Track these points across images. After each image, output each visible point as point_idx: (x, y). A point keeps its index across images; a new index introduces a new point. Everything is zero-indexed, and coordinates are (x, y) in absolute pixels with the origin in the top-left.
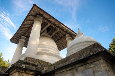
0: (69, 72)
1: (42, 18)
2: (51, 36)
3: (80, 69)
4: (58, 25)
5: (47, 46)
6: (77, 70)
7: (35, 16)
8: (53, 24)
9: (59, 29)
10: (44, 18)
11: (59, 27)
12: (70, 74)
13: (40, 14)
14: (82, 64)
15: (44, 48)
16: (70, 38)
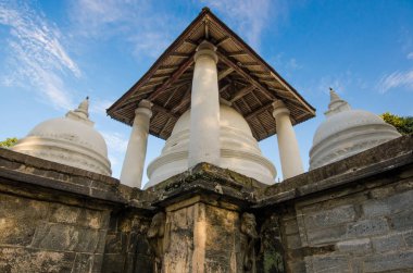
0: (345, 201)
1: (216, 49)
2: (230, 104)
3: (377, 193)
4: (258, 72)
5: (232, 132)
6: (369, 196)
7: (196, 42)
8: (243, 69)
9: (255, 84)
10: (222, 51)
11: (256, 78)
12: (348, 206)
13: (211, 38)
14: (385, 181)
15: (227, 139)
16: (286, 110)
